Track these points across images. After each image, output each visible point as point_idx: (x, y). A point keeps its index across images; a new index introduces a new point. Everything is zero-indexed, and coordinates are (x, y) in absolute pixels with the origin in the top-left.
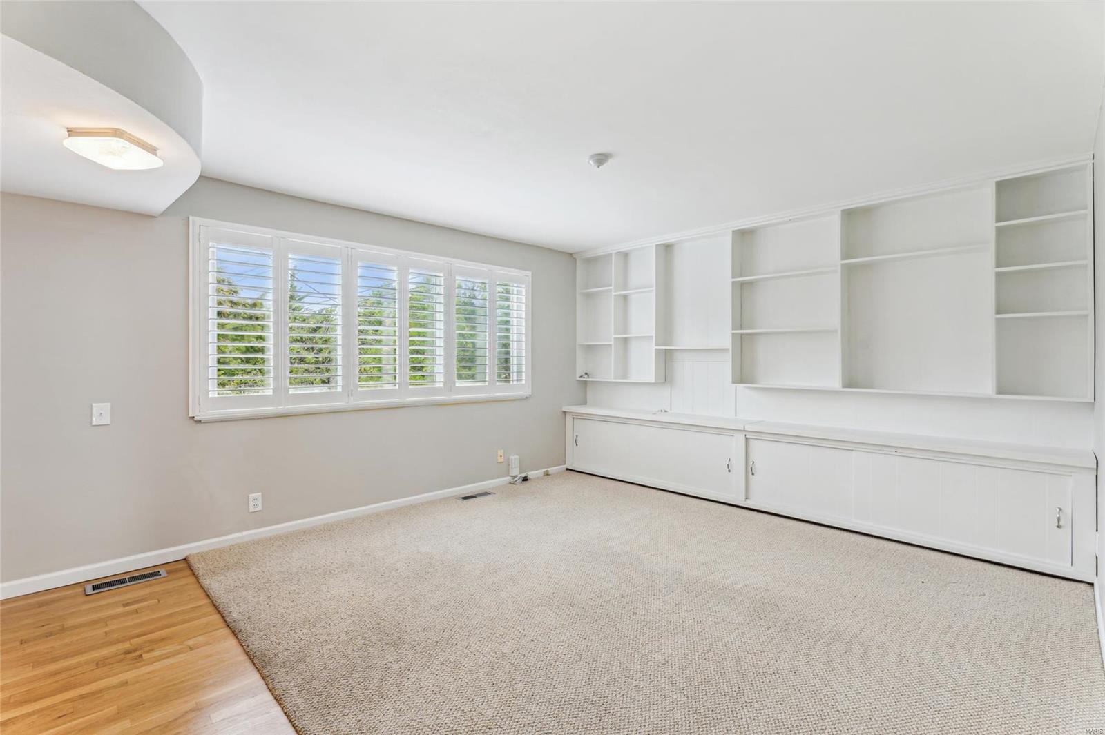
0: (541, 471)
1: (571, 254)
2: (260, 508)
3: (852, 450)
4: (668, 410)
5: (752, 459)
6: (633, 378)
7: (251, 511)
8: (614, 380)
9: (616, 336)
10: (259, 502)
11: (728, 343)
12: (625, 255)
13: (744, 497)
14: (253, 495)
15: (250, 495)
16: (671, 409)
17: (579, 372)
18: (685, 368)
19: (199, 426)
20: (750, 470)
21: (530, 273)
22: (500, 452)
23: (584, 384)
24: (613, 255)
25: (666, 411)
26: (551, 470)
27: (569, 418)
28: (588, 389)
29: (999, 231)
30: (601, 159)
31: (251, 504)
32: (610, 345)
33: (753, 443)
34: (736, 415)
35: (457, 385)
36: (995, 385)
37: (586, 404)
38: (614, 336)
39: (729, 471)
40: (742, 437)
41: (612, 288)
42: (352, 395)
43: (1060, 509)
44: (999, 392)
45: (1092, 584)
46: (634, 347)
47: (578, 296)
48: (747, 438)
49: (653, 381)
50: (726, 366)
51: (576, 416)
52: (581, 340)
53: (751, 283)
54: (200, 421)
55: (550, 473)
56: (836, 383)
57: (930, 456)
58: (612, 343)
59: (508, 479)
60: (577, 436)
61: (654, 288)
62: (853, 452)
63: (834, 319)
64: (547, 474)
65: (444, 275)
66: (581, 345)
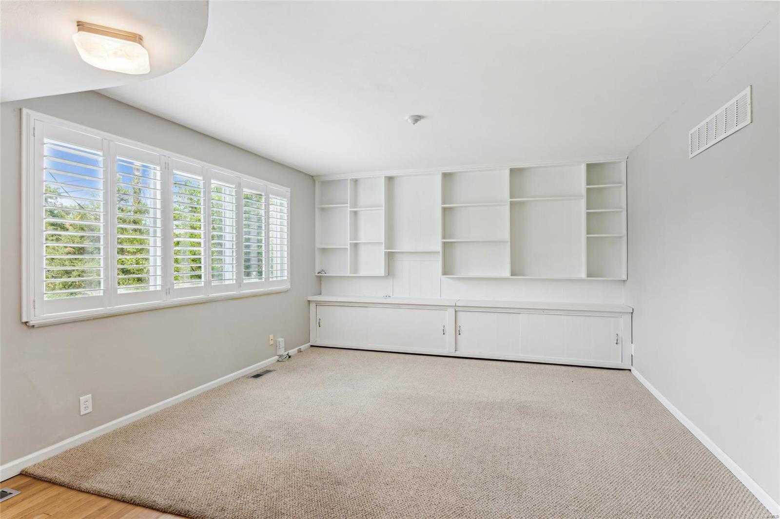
0: (296, 349)
1: (312, 176)
2: (90, 410)
3: (520, 313)
4: (391, 295)
5: (459, 324)
6: (363, 273)
7: (82, 414)
8: (350, 275)
9: (351, 242)
10: (90, 404)
11: (439, 248)
12: (356, 181)
13: (454, 350)
14: (84, 397)
15: (81, 398)
16: (393, 295)
17: (317, 270)
18: (404, 265)
19: (32, 330)
20: (458, 332)
21: (289, 190)
22: (271, 337)
23: (320, 278)
24: (349, 181)
25: (389, 297)
26: (303, 347)
27: (313, 306)
28: (322, 282)
29: (588, 190)
30: (417, 119)
31: (82, 406)
32: (347, 248)
33: (460, 314)
34: (441, 296)
35: (244, 282)
36: (586, 273)
37: (321, 294)
38: (349, 242)
39: (444, 334)
40: (452, 311)
41: (348, 205)
42: (169, 293)
43: (617, 335)
44: (588, 276)
45: (630, 370)
46: (363, 251)
47: (316, 209)
48: (455, 311)
49: (384, 275)
50: (437, 264)
51: (318, 304)
52: (318, 245)
53: (451, 208)
54: (33, 326)
55: (302, 350)
56: (507, 274)
57: (558, 313)
58: (349, 247)
59: (276, 358)
60: (320, 319)
61: (383, 208)
62: (521, 314)
63: (505, 234)
64: (300, 351)
65: (236, 186)
66: (318, 248)
